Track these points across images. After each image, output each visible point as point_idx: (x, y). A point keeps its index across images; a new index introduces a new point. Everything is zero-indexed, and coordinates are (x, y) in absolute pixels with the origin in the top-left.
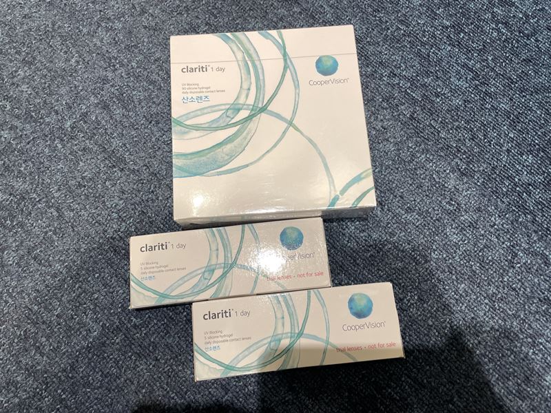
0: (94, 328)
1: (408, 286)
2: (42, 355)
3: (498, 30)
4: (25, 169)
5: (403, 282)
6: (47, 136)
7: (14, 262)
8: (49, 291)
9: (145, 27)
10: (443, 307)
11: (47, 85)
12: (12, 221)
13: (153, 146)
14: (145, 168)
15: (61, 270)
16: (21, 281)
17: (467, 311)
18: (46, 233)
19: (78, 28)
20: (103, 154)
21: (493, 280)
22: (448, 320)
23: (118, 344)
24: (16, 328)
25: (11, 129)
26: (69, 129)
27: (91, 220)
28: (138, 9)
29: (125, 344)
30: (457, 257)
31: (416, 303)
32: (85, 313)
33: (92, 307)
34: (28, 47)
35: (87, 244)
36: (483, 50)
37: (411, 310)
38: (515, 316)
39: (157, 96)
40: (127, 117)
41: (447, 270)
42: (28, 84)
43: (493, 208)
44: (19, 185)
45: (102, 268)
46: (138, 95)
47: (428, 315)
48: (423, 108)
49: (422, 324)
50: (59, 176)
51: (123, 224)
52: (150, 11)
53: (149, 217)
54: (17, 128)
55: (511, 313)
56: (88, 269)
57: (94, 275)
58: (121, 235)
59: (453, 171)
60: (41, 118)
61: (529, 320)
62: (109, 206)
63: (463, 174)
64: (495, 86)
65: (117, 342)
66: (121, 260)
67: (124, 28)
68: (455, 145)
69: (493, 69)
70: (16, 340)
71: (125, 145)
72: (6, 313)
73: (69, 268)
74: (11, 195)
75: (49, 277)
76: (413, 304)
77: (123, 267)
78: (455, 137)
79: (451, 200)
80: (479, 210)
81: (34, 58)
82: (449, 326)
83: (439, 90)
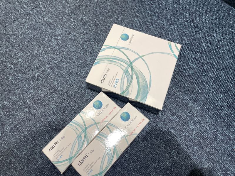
0: (39, 160)
1: (173, 147)
2: (16, 171)
3: (208, 46)
4: (17, 92)
5: (171, 145)
6: (27, 79)
7: (8, 130)
8: (21, 143)
9: (70, 39)
10: (188, 157)
11: (29, 59)
12: (9, 113)
13: (70, 85)
14: (66, 93)
15: (28, 135)
16: (11, 139)
17: (198, 159)
18: (23, 118)
19: (44, 38)
20: (49, 87)
21: (208, 146)
22: (190, 163)
23: (49, 168)
24: (6, 159)
25: (13, 76)
26: (37, 77)
27: (42, 114)
28: (68, 32)
29: (52, 168)
30: (193, 136)
31: (176, 155)
32: (36, 154)
33: (39, 151)
34: (23, 44)
35: (39, 124)
36: (201, 53)
37: (174, 158)
38: (218, 162)
39: (73, 65)
40: (61, 73)
41: (189, 141)
42: (22, 58)
43: (207, 115)
44: (14, 98)
45: (45, 134)
46: (66, 64)
47: (182, 160)
48: (178, 74)
49: (179, 164)
50: (30, 96)
51: (55, 116)
52: (72, 33)
53: (66, 113)
54: (15, 75)
55: (216, 160)
56: (39, 135)
57: (41, 137)
58: (54, 120)
59: (191, 99)
60: (25, 72)
61: (224, 164)
62: (50, 108)
63: (195, 101)
64: (207, 67)
65: (49, 167)
66: (53, 131)
67: (62, 39)
68: (191, 89)
69: (206, 60)
70: (6, 164)
71: (58, 84)
72: (3, 152)
73: (31, 134)
74: (10, 102)
75: (22, 137)
76: (175, 155)
77: (54, 134)
78: (191, 86)
79: (190, 111)
80: (201, 116)
81: (25, 49)
82: (190, 165)
83: (184, 67)
